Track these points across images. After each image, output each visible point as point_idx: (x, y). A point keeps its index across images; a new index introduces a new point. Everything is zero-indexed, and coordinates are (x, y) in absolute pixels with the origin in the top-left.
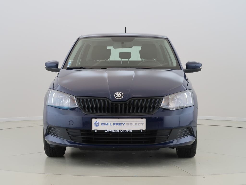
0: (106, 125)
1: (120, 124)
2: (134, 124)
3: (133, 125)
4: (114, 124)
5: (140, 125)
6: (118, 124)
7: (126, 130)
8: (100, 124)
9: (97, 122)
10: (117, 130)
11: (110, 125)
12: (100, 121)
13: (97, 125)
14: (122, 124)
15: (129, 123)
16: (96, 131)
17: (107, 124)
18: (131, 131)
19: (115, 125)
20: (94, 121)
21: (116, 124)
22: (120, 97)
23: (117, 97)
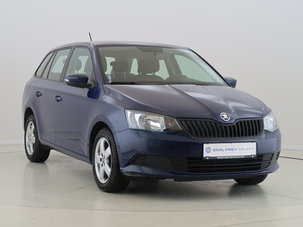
0: (218, 151)
1: (232, 150)
2: (246, 149)
3: (244, 150)
4: (226, 149)
5: (251, 150)
6: (230, 149)
7: (238, 156)
8: (212, 150)
9: (208, 147)
10: (229, 157)
11: (222, 151)
12: (212, 146)
13: (208, 151)
14: (234, 149)
15: (241, 147)
16: (208, 158)
17: (219, 149)
18: (243, 157)
19: (227, 151)
20: (205, 146)
21: (229, 149)
22: (227, 118)
23: (224, 118)
